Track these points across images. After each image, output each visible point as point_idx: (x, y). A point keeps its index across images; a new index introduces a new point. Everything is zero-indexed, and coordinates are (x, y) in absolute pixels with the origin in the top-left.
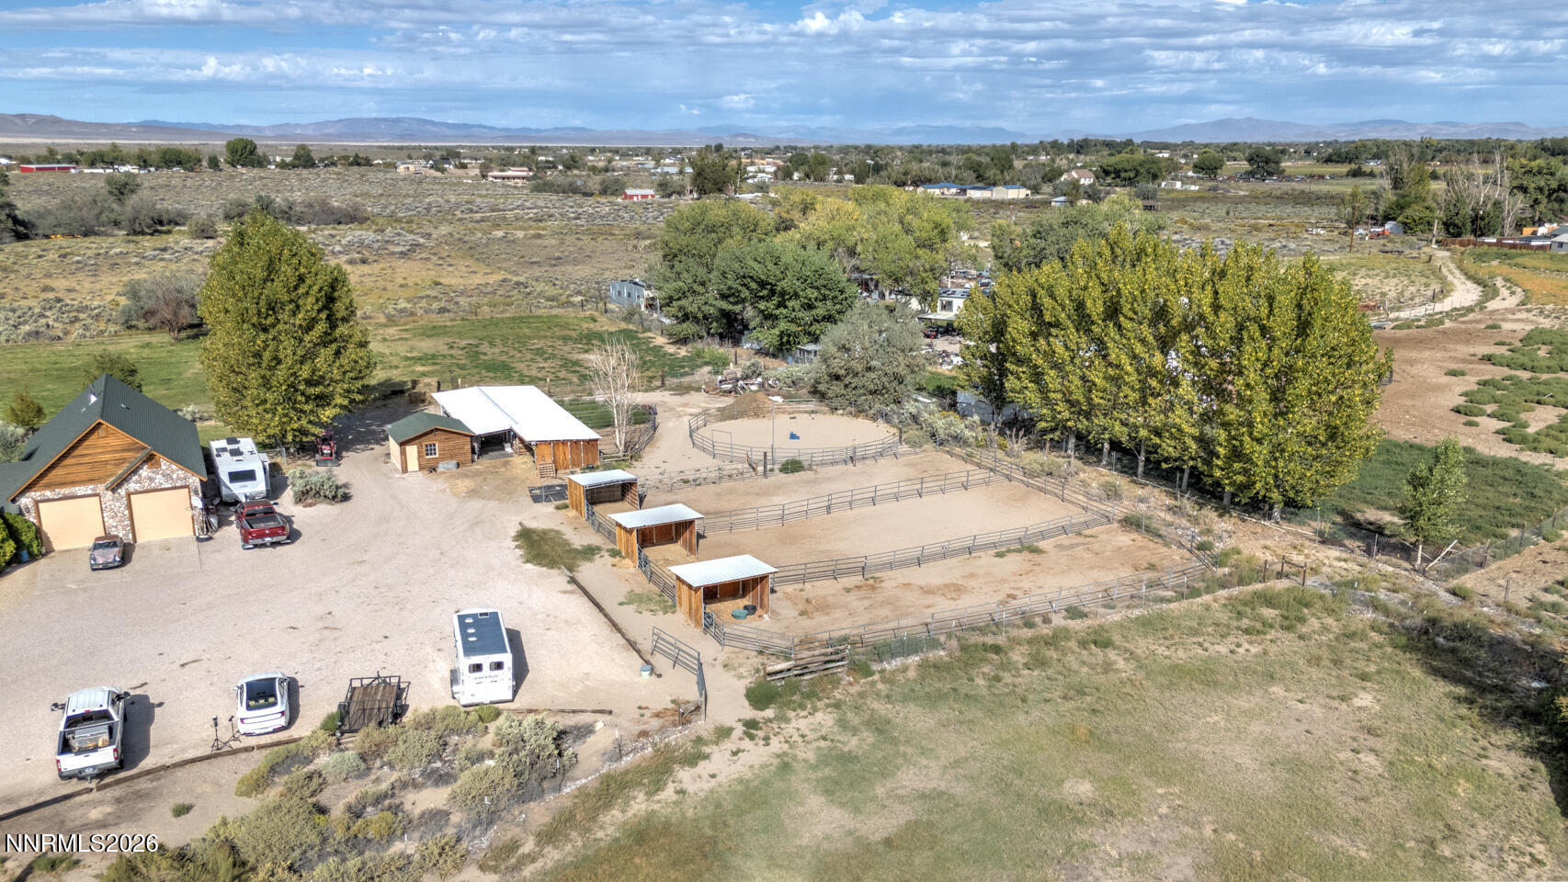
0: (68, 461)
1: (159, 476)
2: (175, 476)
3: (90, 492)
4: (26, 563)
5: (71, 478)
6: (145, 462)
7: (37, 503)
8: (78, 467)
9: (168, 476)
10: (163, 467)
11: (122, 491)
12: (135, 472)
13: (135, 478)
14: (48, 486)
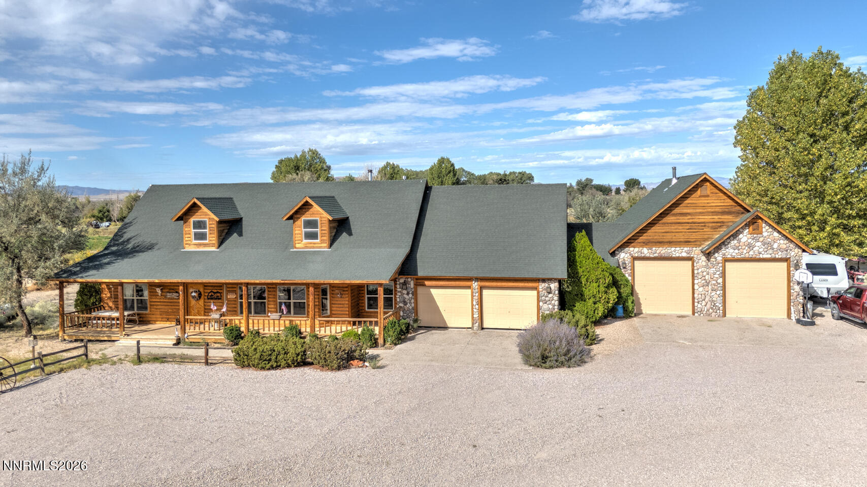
0: (669, 219)
1: (759, 244)
2: (775, 246)
3: (684, 255)
4: (621, 318)
5: (668, 237)
6: (747, 225)
7: (635, 259)
8: (676, 226)
9: (768, 245)
10: (765, 234)
11: (719, 256)
12: (735, 236)
13: (734, 243)
14: (646, 244)
